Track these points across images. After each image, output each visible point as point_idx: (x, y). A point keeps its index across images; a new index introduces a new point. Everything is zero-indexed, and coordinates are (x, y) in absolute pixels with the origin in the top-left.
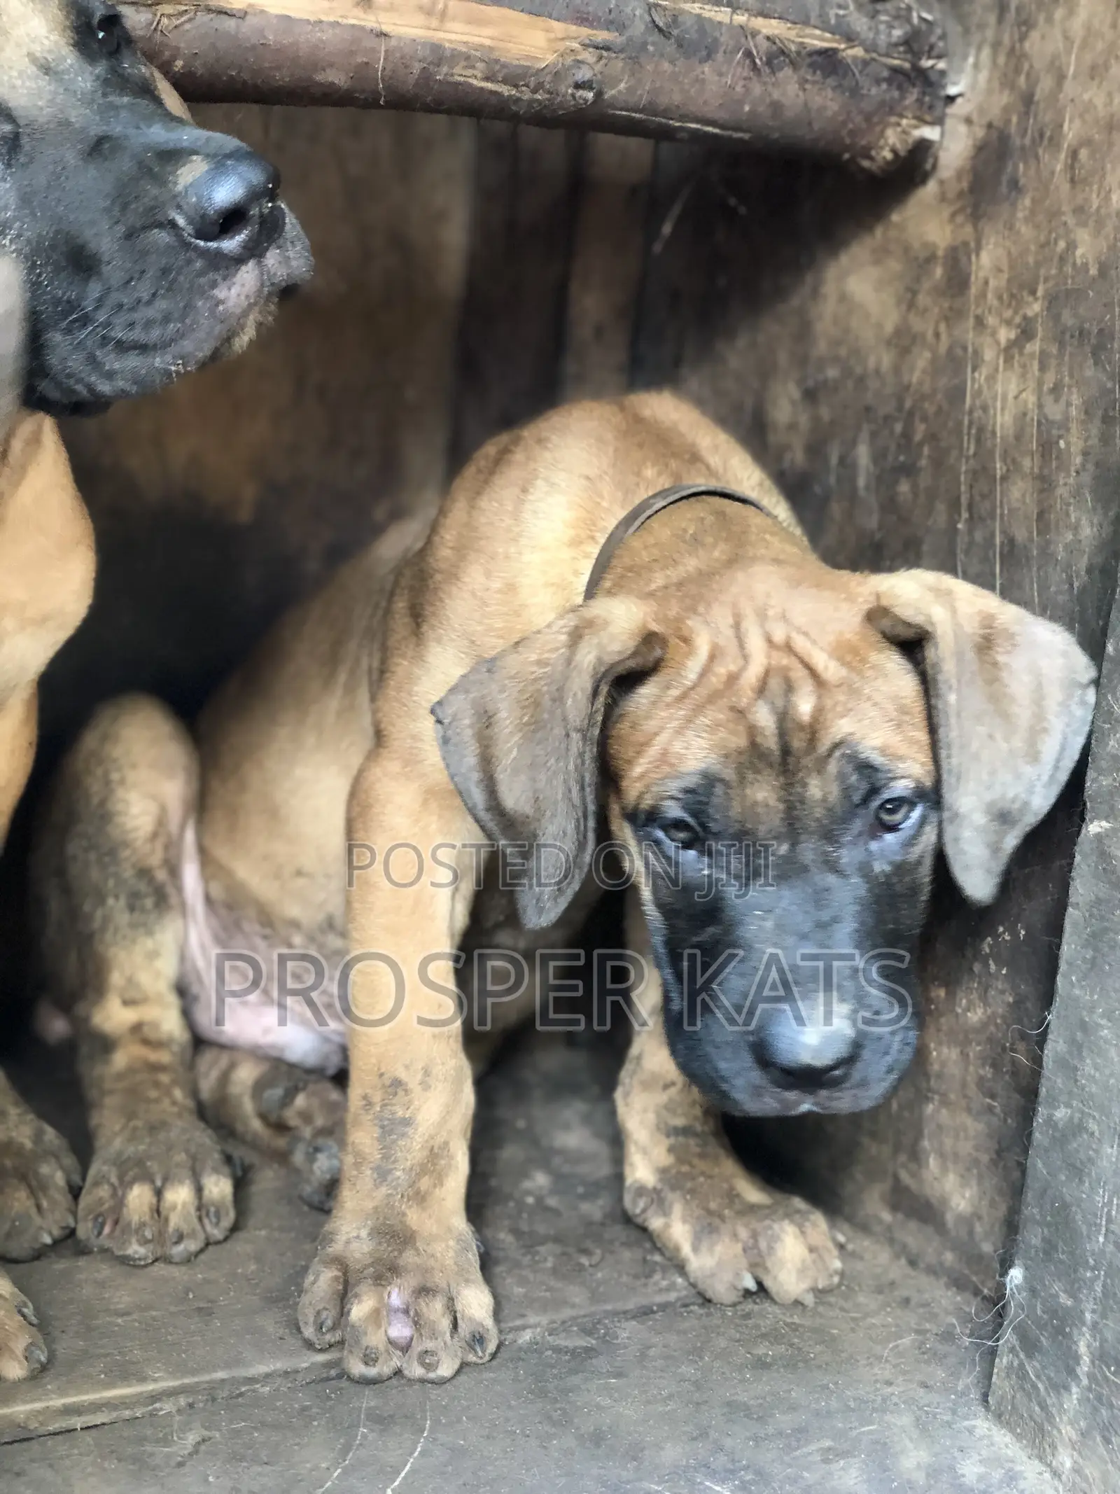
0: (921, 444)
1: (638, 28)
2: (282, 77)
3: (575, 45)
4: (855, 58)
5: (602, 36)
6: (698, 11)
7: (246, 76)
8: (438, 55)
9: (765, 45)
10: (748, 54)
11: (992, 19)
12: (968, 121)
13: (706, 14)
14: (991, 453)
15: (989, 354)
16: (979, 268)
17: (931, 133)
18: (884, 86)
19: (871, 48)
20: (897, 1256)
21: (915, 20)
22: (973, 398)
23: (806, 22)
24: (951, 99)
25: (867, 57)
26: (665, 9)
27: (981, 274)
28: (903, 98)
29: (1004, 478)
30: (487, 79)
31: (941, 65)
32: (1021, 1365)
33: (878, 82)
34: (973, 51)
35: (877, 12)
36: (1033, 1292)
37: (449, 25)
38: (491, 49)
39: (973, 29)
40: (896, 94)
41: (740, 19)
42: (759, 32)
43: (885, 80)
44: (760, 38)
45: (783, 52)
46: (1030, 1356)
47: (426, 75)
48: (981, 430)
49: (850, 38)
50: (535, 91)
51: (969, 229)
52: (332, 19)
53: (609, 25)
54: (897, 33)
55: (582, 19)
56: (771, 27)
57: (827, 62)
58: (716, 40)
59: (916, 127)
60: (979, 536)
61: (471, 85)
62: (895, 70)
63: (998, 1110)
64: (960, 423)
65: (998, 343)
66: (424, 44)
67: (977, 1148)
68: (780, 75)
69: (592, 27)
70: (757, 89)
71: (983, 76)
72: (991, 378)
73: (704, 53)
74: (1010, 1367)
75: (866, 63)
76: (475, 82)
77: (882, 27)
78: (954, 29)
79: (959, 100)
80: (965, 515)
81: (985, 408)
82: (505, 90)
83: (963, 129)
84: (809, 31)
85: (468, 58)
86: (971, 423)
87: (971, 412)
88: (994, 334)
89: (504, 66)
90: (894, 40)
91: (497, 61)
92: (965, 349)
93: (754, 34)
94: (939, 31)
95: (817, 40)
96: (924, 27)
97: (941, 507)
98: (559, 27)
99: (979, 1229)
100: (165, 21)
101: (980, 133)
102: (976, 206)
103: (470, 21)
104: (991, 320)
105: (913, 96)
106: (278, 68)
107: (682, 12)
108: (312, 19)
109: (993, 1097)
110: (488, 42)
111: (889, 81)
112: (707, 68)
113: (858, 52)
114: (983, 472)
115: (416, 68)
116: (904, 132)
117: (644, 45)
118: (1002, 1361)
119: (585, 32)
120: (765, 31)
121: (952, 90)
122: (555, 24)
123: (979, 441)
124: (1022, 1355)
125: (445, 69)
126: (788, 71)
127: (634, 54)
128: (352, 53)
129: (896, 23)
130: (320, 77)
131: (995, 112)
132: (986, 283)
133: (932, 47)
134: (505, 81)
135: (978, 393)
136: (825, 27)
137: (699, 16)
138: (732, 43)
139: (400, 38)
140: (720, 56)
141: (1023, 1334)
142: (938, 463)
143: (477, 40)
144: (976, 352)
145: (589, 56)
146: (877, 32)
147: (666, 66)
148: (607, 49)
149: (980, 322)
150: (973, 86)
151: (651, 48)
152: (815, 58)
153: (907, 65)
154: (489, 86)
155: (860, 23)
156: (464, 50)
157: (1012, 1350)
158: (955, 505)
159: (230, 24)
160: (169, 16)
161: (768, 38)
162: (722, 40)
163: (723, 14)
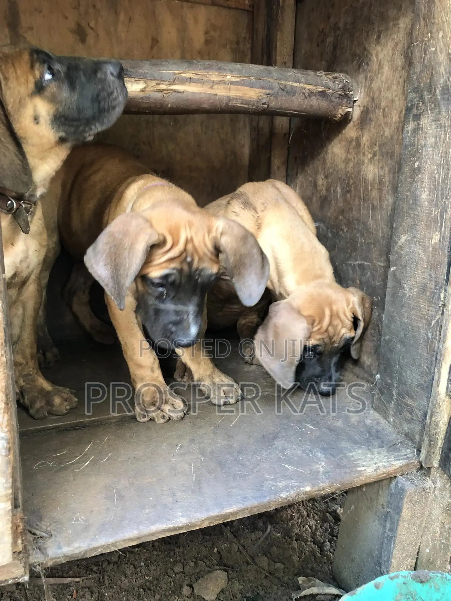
0: (352, 185)
1: (277, 89)
2: (194, 107)
3: (262, 94)
4: (330, 93)
5: (268, 91)
7: (185, 107)
8: (230, 99)
9: (308, 91)
10: (304, 93)
11: (364, 80)
12: (359, 106)
13: (293, 85)
14: (368, 184)
15: (366, 161)
16: (363, 141)
17: (350, 110)
18: (338, 99)
19: (334, 90)
20: (354, 376)
21: (345, 82)
22: (363, 172)
23: (318, 85)
24: (355, 101)
25: (333, 92)
26: (283, 84)
27: (364, 142)
28: (342, 102)
29: (371, 190)
30: (241, 104)
31: (351, 93)
32: (380, 397)
33: (336, 98)
34: (360, 89)
35: (335, 81)
36: (382, 380)
37: (231, 92)
38: (242, 96)
39: (360, 84)
40: (341, 101)
41: (301, 85)
42: (306, 88)
44: (306, 89)
45: (312, 92)
46: (382, 395)
47: (227, 104)
48: (365, 179)
49: (329, 88)
50: (253, 106)
51: (360, 132)
52: (204, 92)
53: (269, 89)
54: (340, 86)
55: (263, 88)
56: (308, 87)
57: (323, 94)
58: (295, 91)
59: (347, 109)
60: (366, 205)
61: (237, 106)
62: (340, 95)
63: (375, 340)
64: (360, 179)
65: (368, 158)
66: (226, 96)
67: (371, 349)
68: (312, 98)
69: (265, 89)
70: (306, 102)
71: (362, 95)
72: (367, 167)
73: (293, 94)
74: (378, 398)
75: (333, 94)
76: (239, 105)
77: (336, 84)
78: (355, 84)
79: (357, 101)
80: (362, 200)
81: (366, 175)
82: (246, 106)
83: (358, 108)
84: (319, 87)
85: (236, 99)
86: (363, 178)
87: (363, 175)
88: (367, 156)
89: (246, 100)
90: (340, 87)
91: (243, 99)
92: (361, 160)
93: (305, 89)
94: (351, 85)
95: (321, 89)
96: (347, 84)
97: (357, 199)
98: (257, 90)
99: (372, 368)
100: (165, 95)
101: (362, 108)
102: (361, 126)
103: (236, 90)
104: (366, 153)
105: (345, 100)
106: (192, 105)
107: (287, 84)
108: (199, 92)
109: (374, 337)
110: (241, 95)
111: (339, 98)
112: (294, 97)
113: (331, 91)
114: (366, 189)
115: (224, 102)
116: (343, 110)
117: (278, 93)
118: (376, 396)
119: (264, 91)
120: (307, 88)
121: (355, 99)
122: (256, 89)
123: (365, 182)
124: (380, 395)
125: (231, 102)
126: (314, 97)
127: (276, 95)
128: (209, 100)
129: (340, 83)
130: (202, 106)
131: (365, 103)
132: (365, 144)
133: (349, 89)
134: (246, 104)
135: (365, 170)
136: (322, 86)
137: (291, 85)
138: (299, 91)
139: (220, 95)
140: (296, 95)
141: (380, 390)
142: (356, 189)
143: (238, 95)
144: (363, 161)
145: (265, 96)
146: (335, 86)
147: (284, 98)
148: (269, 94)
149: (364, 154)
150: (360, 98)
151: (280, 94)
152: (320, 93)
153: (343, 93)
154: (242, 105)
155: (331, 84)
156: (235, 97)
157: (378, 394)
158: (360, 198)
159: (180, 95)
160: (166, 94)
161: (308, 89)
162: (297, 90)
163: (297, 84)
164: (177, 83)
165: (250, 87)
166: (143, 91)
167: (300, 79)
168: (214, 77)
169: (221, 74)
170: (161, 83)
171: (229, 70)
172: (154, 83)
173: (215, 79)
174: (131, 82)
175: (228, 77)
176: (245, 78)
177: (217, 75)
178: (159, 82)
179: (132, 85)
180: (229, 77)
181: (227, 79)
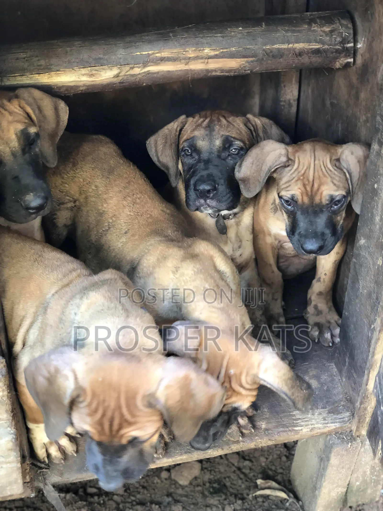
1: (261, 55)
3: (244, 63)
4: (325, 48)
5: (251, 59)
6: (278, 47)
8: (208, 71)
9: (298, 51)
10: (293, 55)
11: (368, 31)
13: (280, 47)
15: (361, 120)
17: (350, 60)
18: (334, 54)
19: (330, 45)
21: (344, 35)
23: (310, 42)
25: (329, 47)
26: (268, 49)
27: (361, 99)
31: (352, 45)
33: (332, 53)
35: (332, 35)
37: (209, 65)
39: (364, 30)
40: (338, 55)
41: (291, 46)
43: (334, 52)
44: (296, 49)
45: (303, 52)
49: (324, 44)
50: (235, 73)
53: (252, 57)
54: (339, 39)
55: (245, 57)
56: (300, 46)
57: (317, 52)
58: (283, 53)
62: (338, 49)
65: (363, 118)
66: (204, 69)
68: (303, 57)
69: (247, 58)
70: (296, 61)
73: (280, 57)
75: (328, 49)
76: (218, 74)
82: (227, 74)
84: (311, 44)
89: (225, 70)
90: (337, 42)
91: (223, 70)
94: (351, 37)
95: (314, 46)
96: (346, 37)
98: (239, 60)
102: (361, 79)
103: (214, 63)
107: (273, 48)
110: (220, 66)
111: (336, 52)
112: (281, 60)
115: (202, 75)
117: (263, 59)
119: (246, 59)
122: (237, 59)
125: (210, 73)
126: (305, 56)
127: (260, 61)
129: (338, 37)
132: (362, 101)
133: (349, 41)
134: (226, 72)
136: (316, 42)
137: (278, 48)
138: (288, 53)
140: (285, 57)
143: (217, 66)
145: (248, 64)
146: (332, 40)
147: (269, 62)
148: (252, 62)
151: (265, 59)
152: (313, 51)
153: (341, 47)
154: (222, 74)
155: (327, 39)
156: (214, 69)
159: (155, 75)
161: (299, 49)
162: (285, 52)
163: (285, 46)
164: (152, 64)
165: (231, 58)
166: (117, 76)
167: (290, 40)
168: (191, 53)
169: (199, 49)
170: (135, 66)
171: (207, 43)
172: (127, 68)
173: (192, 55)
174: (104, 69)
175: (205, 51)
176: (225, 50)
177: (195, 50)
178: (132, 66)
179: (106, 73)
180: (207, 51)
181: (205, 54)
